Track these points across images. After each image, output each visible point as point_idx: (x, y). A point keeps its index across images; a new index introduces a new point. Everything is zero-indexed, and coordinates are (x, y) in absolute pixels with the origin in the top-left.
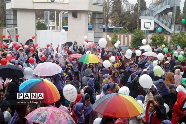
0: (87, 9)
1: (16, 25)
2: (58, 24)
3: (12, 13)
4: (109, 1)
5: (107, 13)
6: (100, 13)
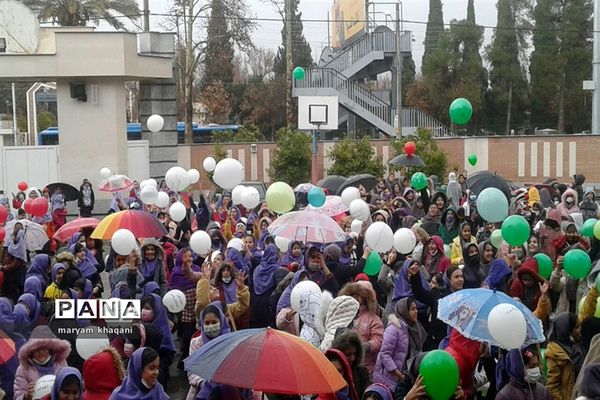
0: (120, 72)
2: (23, 126)
4: (194, 45)
5: (187, 81)
6: (163, 83)
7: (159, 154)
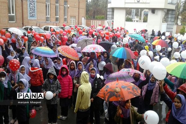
0: (163, 7)
1: (113, 18)
2: (140, 19)
3: (111, 11)
4: (181, 2)
5: (178, 10)
6: (173, 10)
7: (169, 26)
